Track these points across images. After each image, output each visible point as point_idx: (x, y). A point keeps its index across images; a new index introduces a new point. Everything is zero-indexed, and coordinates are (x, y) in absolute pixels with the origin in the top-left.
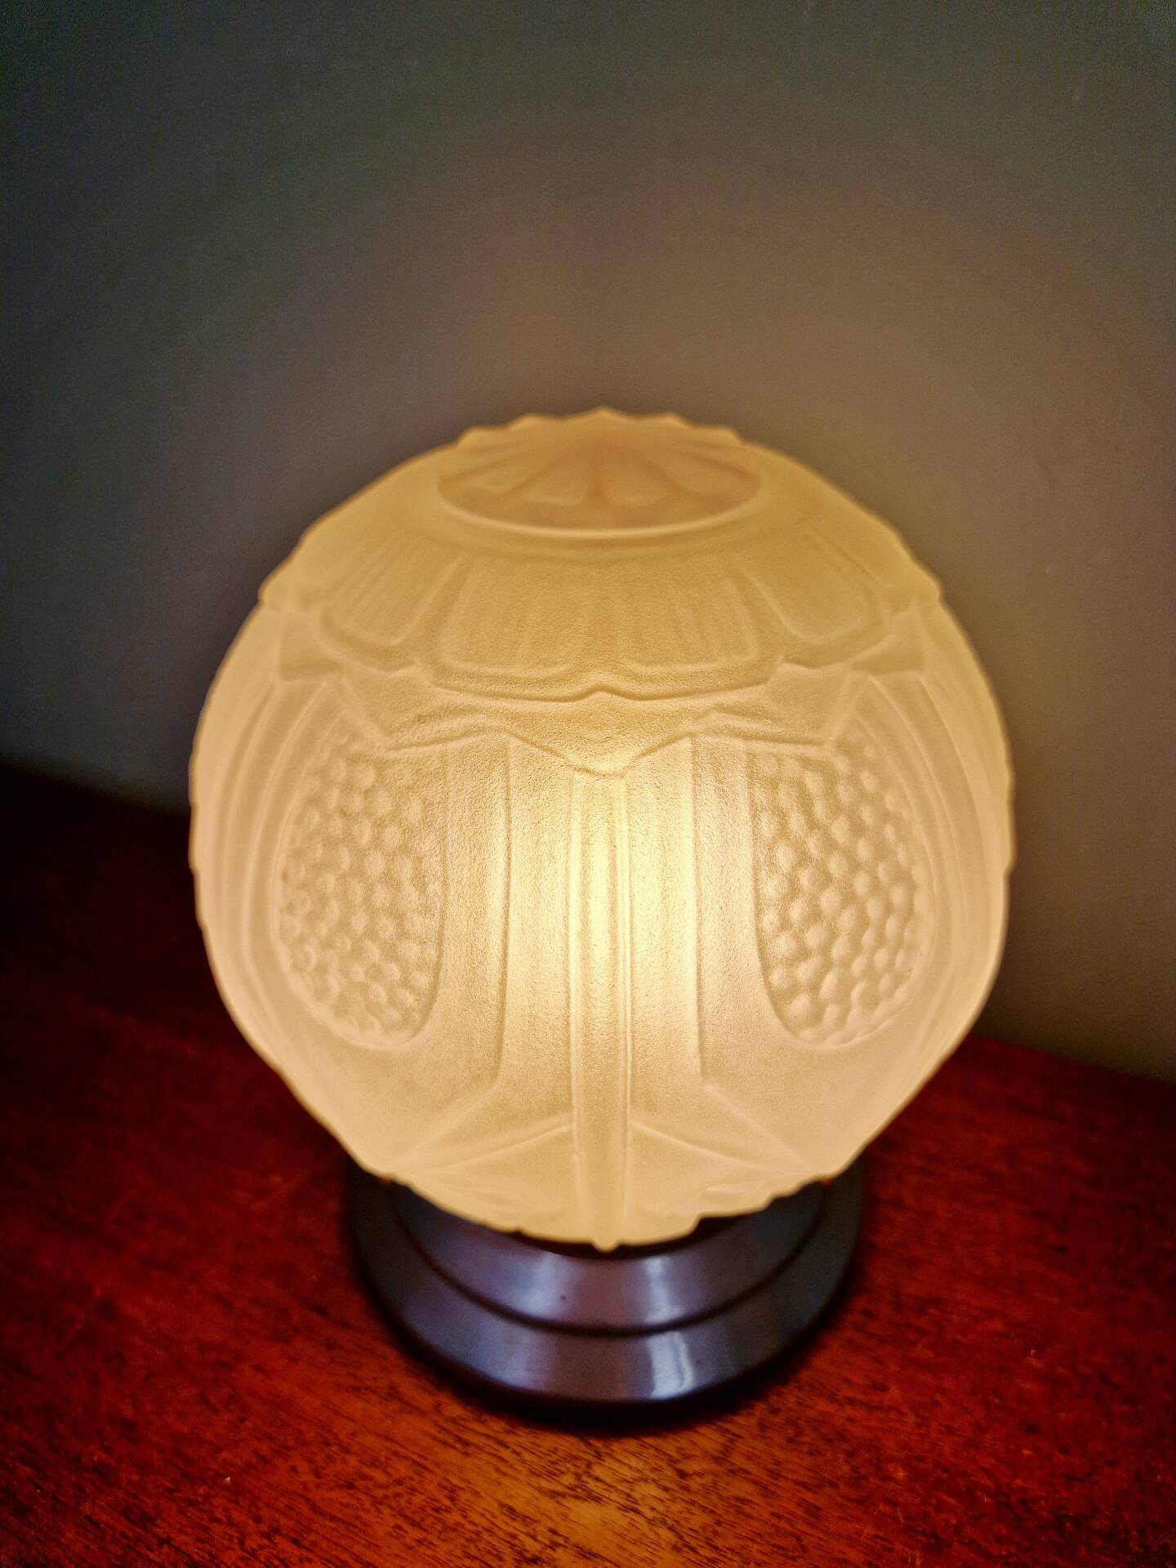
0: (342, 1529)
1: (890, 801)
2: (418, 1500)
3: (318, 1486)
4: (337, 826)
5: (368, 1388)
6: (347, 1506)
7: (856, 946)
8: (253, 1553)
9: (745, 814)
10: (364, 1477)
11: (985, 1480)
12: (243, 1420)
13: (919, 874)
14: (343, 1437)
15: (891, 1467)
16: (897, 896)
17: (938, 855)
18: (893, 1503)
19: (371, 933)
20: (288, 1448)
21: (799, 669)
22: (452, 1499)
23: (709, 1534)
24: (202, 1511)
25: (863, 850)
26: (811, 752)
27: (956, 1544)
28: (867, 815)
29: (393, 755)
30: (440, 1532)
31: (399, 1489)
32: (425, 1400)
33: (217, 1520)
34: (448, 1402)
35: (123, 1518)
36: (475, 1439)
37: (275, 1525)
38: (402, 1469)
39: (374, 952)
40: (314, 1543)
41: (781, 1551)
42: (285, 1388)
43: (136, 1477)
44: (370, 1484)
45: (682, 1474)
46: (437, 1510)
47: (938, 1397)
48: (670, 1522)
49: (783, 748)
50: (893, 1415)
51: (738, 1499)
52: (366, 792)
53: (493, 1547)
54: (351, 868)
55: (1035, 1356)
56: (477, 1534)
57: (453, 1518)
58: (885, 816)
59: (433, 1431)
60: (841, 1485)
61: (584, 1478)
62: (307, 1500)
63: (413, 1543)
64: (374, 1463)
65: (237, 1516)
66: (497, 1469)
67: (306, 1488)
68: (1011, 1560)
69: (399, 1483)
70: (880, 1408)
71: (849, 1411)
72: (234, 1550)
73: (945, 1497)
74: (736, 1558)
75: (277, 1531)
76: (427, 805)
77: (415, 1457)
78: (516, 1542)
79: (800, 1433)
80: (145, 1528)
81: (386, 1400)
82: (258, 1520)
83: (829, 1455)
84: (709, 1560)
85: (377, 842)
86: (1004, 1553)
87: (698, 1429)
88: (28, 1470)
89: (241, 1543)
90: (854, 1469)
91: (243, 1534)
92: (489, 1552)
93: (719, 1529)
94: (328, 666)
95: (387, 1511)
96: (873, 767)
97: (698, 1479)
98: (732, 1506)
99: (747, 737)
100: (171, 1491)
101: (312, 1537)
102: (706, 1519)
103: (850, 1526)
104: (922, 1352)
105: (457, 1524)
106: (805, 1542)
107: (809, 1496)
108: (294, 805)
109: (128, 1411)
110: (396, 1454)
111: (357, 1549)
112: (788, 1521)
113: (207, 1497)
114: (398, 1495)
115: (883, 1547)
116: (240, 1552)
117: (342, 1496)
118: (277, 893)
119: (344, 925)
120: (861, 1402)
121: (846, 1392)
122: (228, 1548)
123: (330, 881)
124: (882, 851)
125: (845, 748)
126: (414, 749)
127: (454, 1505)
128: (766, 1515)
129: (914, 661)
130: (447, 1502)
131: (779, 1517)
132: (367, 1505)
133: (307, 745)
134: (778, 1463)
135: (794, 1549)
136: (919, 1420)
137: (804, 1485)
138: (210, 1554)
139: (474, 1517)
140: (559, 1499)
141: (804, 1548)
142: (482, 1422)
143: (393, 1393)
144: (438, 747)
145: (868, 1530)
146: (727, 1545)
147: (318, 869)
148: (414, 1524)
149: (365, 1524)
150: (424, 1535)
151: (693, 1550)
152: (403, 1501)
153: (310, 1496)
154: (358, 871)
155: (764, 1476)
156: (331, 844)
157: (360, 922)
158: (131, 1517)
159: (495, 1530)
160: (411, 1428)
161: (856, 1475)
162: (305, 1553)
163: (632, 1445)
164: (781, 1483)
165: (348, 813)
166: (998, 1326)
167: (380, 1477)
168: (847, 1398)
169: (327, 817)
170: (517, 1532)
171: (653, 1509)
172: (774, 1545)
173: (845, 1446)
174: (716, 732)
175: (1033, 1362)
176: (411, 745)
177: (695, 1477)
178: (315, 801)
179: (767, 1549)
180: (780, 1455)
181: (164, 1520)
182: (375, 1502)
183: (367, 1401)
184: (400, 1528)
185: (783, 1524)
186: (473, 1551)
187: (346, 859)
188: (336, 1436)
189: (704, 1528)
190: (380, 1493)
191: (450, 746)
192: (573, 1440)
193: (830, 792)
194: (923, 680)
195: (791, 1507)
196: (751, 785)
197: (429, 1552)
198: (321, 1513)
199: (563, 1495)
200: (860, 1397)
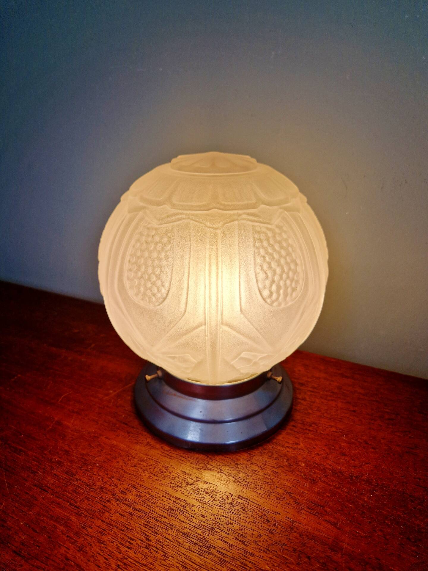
0: (133, 477)
1: (290, 241)
2: (156, 470)
3: (126, 466)
4: (144, 246)
5: (140, 443)
6: (135, 471)
7: (281, 278)
8: (106, 482)
9: (251, 240)
10: (140, 464)
11: (328, 467)
12: (102, 450)
13: (298, 261)
14: (133, 454)
15: (300, 463)
16: (292, 266)
17: (304, 258)
18: (301, 472)
19: (153, 272)
20: (116, 457)
21: (266, 206)
22: (167, 470)
23: (244, 479)
24: (90, 472)
25: (283, 253)
26: (269, 226)
27: (319, 482)
28: (284, 244)
29: (160, 226)
30: (163, 478)
31: (150, 467)
32: (158, 446)
33: (95, 475)
34: (165, 446)
35: (66, 474)
36: (174, 455)
37: (113, 476)
38: (152, 462)
39: (154, 278)
40: (125, 480)
41: (266, 483)
42: (115, 443)
43: (69, 464)
44: (142, 466)
45: (237, 464)
46: (162, 472)
47: (315, 446)
48: (233, 476)
49: (262, 225)
50: (301, 451)
51: (253, 470)
52: (152, 236)
53: (179, 481)
54: (148, 256)
55: (345, 437)
56: (174, 478)
57: (166, 474)
58: (289, 245)
59: (161, 453)
60: (285, 467)
61: (207, 465)
62: (122, 470)
63: (155, 480)
64: (143, 461)
65: (101, 474)
66: (180, 463)
67: (122, 467)
68: (336, 486)
69: (150, 466)
70: (298, 449)
71: (288, 449)
72: (100, 482)
73: (316, 470)
74: (253, 484)
75: (113, 477)
76: (169, 238)
77: (155, 459)
78: (186, 480)
79: (273, 454)
80: (72, 477)
81: (146, 446)
82: (107, 474)
83: (282, 460)
84: (245, 485)
85: (155, 248)
86: (334, 484)
87: (242, 454)
88: (35, 463)
89: (102, 480)
90: (289, 463)
91: (103, 478)
92: (178, 482)
93: (247, 477)
94: (142, 208)
95: (146, 472)
96: (285, 232)
97: (242, 466)
98: (252, 472)
99: (252, 221)
100: (80, 467)
101: (124, 478)
102: (244, 475)
103: (288, 477)
104: (310, 435)
105: (168, 476)
106: (274, 481)
107: (275, 470)
108: (133, 242)
109: (67, 448)
110: (149, 459)
111: (137, 481)
112: (269, 476)
113: (91, 469)
114: (150, 469)
115: (297, 482)
116: (102, 482)
117: (133, 469)
118: (126, 266)
119: (146, 272)
120: (291, 447)
121: (287, 445)
122: (98, 481)
123: (142, 261)
124: (288, 254)
125: (278, 226)
126: (165, 224)
127: (167, 471)
128: (262, 474)
129: (298, 210)
130: (165, 470)
131: (266, 475)
132: (141, 471)
133: (136, 227)
134: (266, 462)
135: (271, 482)
136: (309, 452)
137: (273, 467)
138: (93, 482)
139: (173, 474)
140: (199, 470)
141: (273, 482)
142: (176, 451)
143: (148, 444)
144: (172, 224)
145: (293, 478)
146: (250, 481)
147: (138, 258)
148: (155, 475)
149: (140, 476)
150: (158, 478)
151: (240, 482)
152: (152, 470)
153: (123, 469)
154: (150, 257)
155: (261, 465)
156: (142, 251)
157: (150, 270)
158: (68, 474)
159: (180, 477)
160: (153, 452)
161: (289, 465)
162: (122, 482)
163: (221, 457)
164: (267, 466)
165: (147, 242)
166: (334, 429)
167: (145, 464)
168: (287, 446)
169: (142, 244)
170: (186, 478)
171: (228, 472)
172: (264, 481)
173: (286, 458)
174: (244, 219)
175: (344, 438)
176: (165, 223)
177: (240, 465)
178: (138, 240)
179: (262, 482)
180: (266, 460)
181: (78, 475)
182: (143, 470)
183: (140, 446)
184: (151, 476)
185: (267, 476)
186: (173, 482)
187: (146, 254)
188: (131, 454)
189: (243, 477)
190: (144, 468)
191: (175, 223)
192: (203, 456)
193: (274, 237)
194: (300, 215)
195: (270, 472)
196: (253, 233)
197: (160, 482)
198: (127, 473)
199: (201, 469)
200: (291, 446)
